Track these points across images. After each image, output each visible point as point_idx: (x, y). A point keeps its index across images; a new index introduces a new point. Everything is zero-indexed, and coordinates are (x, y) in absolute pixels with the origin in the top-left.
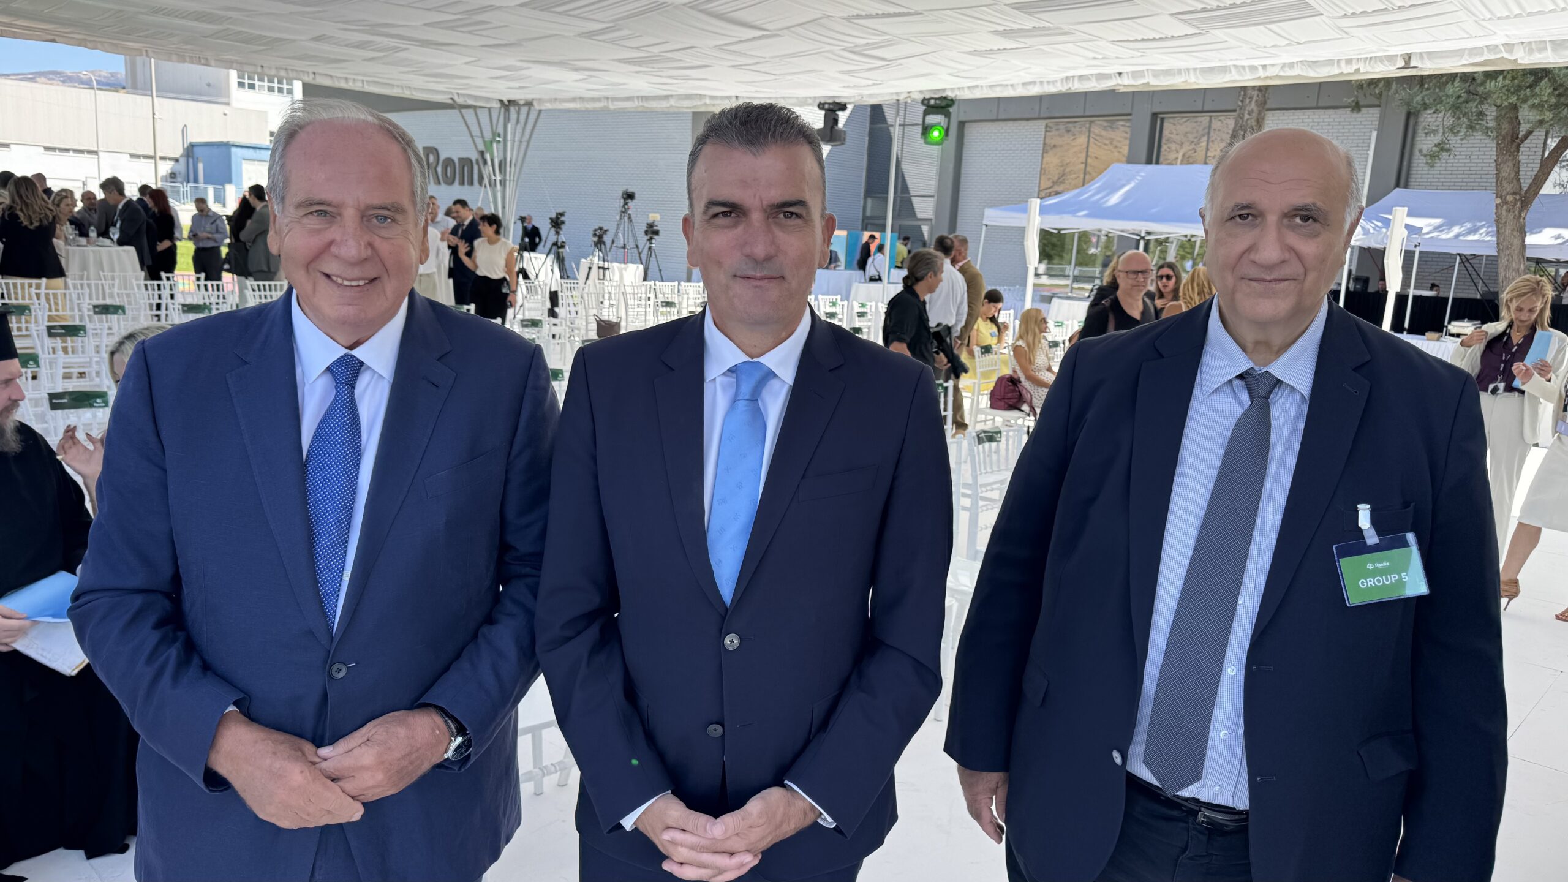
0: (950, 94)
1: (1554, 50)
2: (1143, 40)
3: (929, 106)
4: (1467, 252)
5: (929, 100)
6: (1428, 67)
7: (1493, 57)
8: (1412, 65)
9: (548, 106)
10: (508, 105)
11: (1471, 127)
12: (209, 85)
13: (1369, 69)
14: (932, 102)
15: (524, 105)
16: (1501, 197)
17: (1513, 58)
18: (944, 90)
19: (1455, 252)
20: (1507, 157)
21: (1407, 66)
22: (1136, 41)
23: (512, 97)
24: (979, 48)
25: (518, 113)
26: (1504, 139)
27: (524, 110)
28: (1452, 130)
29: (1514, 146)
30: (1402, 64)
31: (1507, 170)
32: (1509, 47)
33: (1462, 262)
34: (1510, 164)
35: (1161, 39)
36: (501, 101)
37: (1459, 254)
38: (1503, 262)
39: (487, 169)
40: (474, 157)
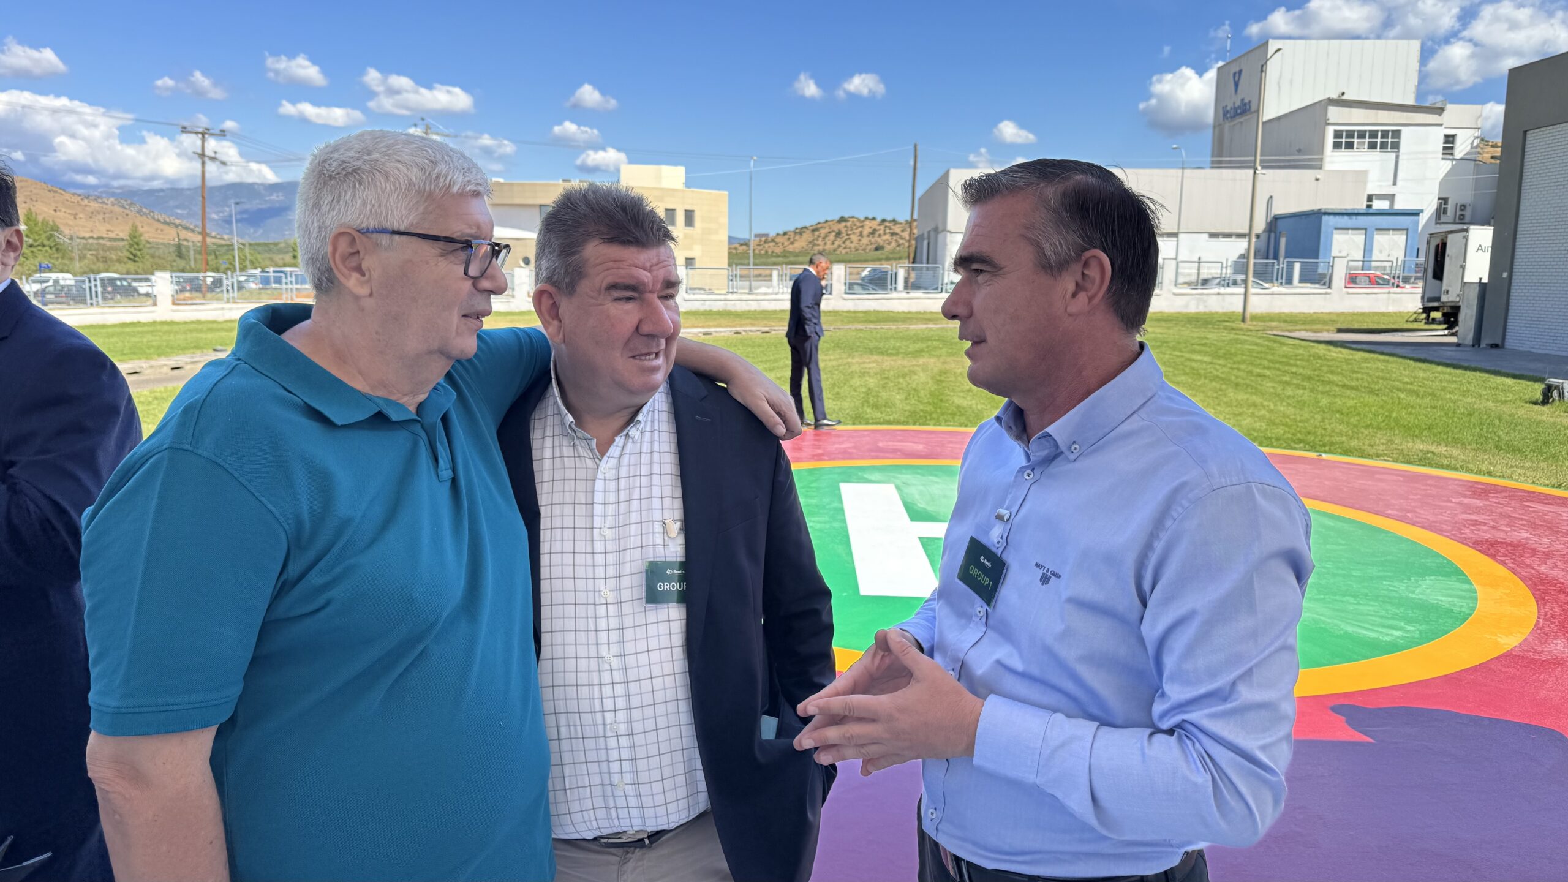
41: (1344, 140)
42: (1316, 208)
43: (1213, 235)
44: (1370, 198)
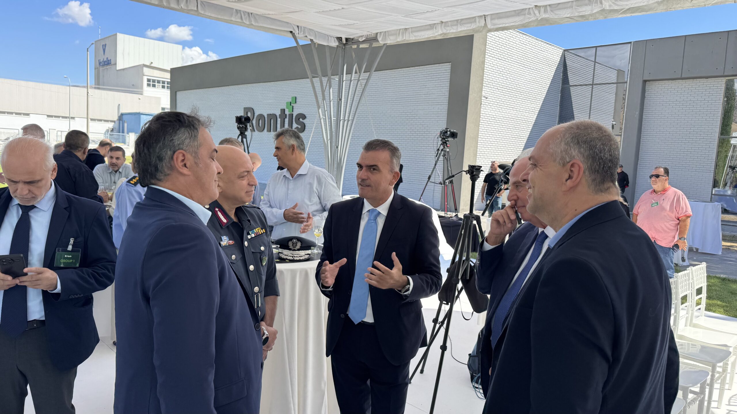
15: (365, 41)
39: (287, 120)
40: (278, 113)
41: (151, 83)
42: (138, 111)
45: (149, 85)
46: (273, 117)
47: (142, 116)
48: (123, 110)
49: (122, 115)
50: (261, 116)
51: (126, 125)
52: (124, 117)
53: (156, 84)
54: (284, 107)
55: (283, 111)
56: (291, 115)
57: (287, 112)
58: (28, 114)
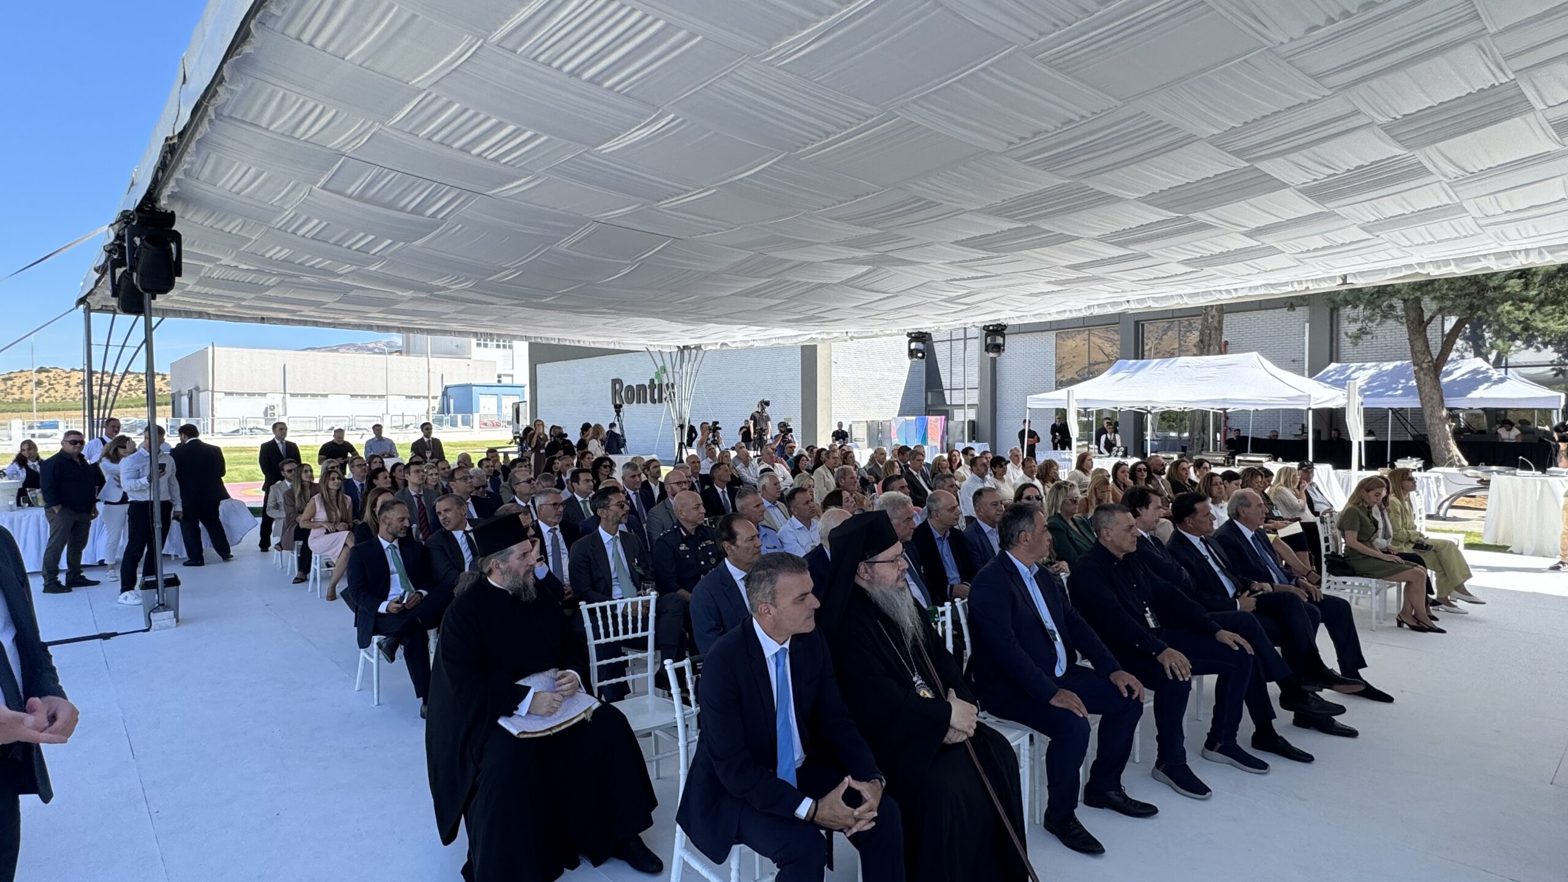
0: (1005, 322)
1: (1457, 265)
2: (1155, 278)
3: (988, 330)
4: (1396, 406)
5: (989, 326)
6: (1360, 283)
7: (1409, 272)
8: (1348, 282)
9: (709, 348)
10: (683, 349)
11: (1385, 316)
12: (457, 346)
13: (1317, 287)
14: (991, 328)
15: (695, 348)
16: (1417, 365)
17: (1425, 272)
18: (999, 320)
19: (1386, 407)
20: (1417, 336)
21: (1345, 283)
22: (1150, 279)
23: (685, 344)
24: (1033, 292)
25: (690, 355)
26: (1412, 323)
27: (694, 351)
28: (1371, 319)
29: (1422, 329)
30: (1341, 282)
31: (1419, 345)
32: (1421, 265)
33: (1393, 413)
34: (1421, 340)
35: (1168, 277)
36: (679, 347)
37: (1391, 409)
38: (1427, 412)
39: (656, 391)
40: (647, 384)
41: (482, 342)
42: (468, 382)
43: (407, 397)
44: (499, 376)
45: (479, 345)
46: (642, 387)
47: (474, 388)
48: (446, 383)
49: (446, 388)
50: (630, 387)
51: (452, 401)
52: (449, 390)
53: (488, 342)
54: (653, 377)
55: (652, 381)
56: (661, 385)
57: (656, 382)
58: (326, 396)
